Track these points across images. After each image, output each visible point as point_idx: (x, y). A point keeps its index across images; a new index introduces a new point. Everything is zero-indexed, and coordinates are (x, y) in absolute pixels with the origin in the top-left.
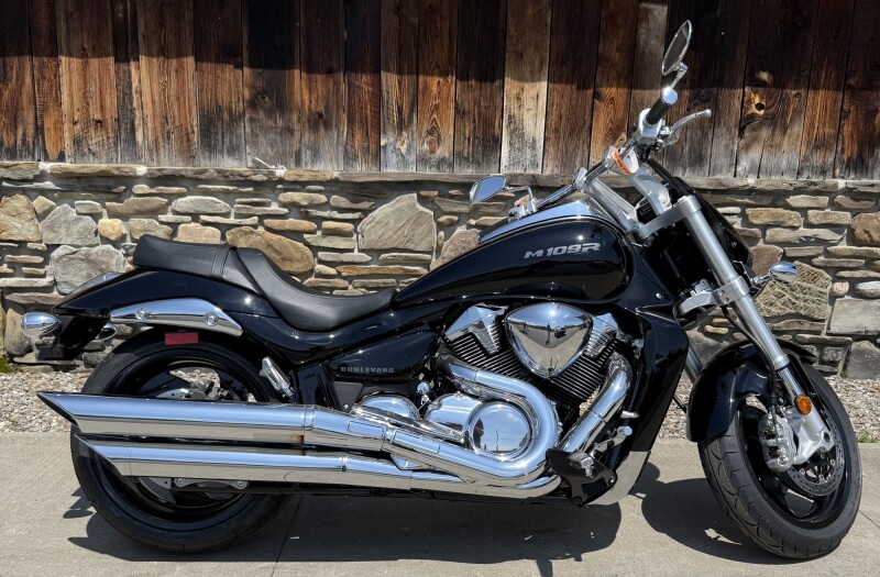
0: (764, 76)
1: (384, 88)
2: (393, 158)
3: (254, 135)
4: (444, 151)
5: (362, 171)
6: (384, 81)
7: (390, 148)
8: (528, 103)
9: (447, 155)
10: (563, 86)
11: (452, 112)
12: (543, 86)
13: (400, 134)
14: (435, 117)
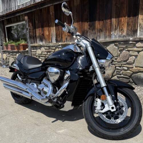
1: (112, 22)
2: (113, 36)
3: (90, 35)
5: (108, 40)
6: (112, 20)
7: (113, 34)
9: (125, 35)
11: (126, 25)
13: (115, 31)
14: (123, 26)
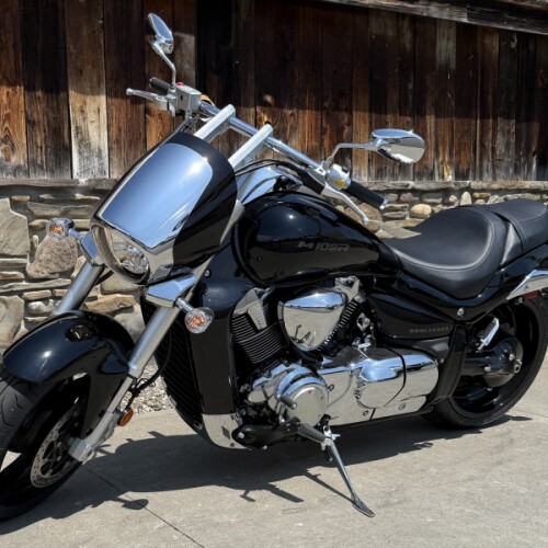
0: (269, 99)
4: (18, 159)
8: (91, 116)
9: (22, 163)
10: (119, 100)
11: (23, 122)
12: (103, 99)
14: (7, 125)
